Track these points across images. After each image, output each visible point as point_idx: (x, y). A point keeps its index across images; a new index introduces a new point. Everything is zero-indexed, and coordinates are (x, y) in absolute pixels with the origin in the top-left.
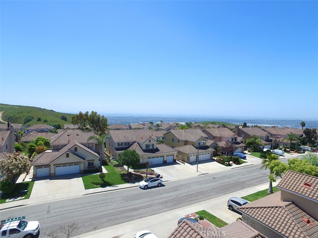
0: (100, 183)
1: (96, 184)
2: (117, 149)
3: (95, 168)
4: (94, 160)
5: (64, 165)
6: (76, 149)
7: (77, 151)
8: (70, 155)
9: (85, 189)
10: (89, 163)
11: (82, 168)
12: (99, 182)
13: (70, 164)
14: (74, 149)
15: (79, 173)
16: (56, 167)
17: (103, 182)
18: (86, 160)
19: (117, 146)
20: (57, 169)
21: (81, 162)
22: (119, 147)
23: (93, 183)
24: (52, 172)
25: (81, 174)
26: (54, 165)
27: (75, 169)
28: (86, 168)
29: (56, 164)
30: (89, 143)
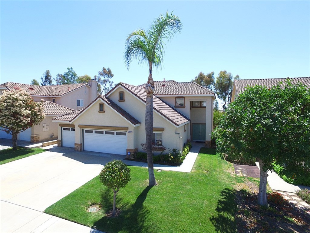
4: (162, 129)
5: (99, 130)
6: (122, 96)
7: (124, 101)
8: (105, 109)
13: (110, 130)
14: (118, 94)
16: (86, 131)
20: (88, 136)
21: (127, 128)
26: (80, 126)
29: (83, 124)
30: (176, 97)
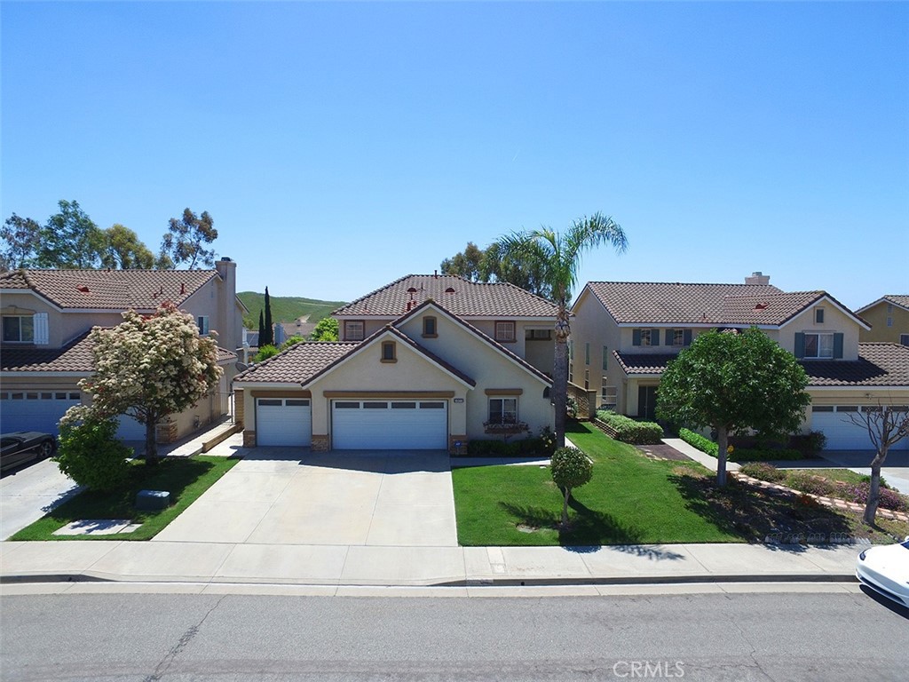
0: (557, 518)
1: (533, 520)
2: (631, 360)
3: (525, 434)
4: (519, 392)
5: (375, 399)
6: (430, 326)
7: (436, 336)
8: (399, 354)
9: (462, 543)
10: (495, 407)
11: (459, 428)
12: (550, 510)
13: (403, 400)
14: (421, 323)
15: (444, 450)
16: (339, 405)
17: (570, 510)
18: (482, 385)
19: (627, 345)
20: (342, 415)
21: (450, 394)
22: (637, 350)
23: (514, 511)
24: (320, 428)
25: (452, 456)
26: (327, 394)
27: (424, 425)
28: (480, 431)
29: (336, 389)
30: (496, 321)
